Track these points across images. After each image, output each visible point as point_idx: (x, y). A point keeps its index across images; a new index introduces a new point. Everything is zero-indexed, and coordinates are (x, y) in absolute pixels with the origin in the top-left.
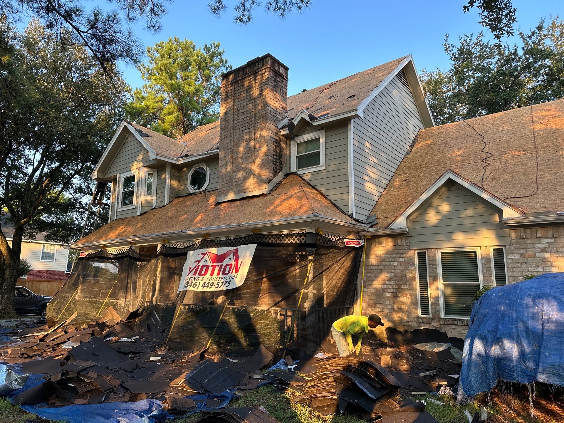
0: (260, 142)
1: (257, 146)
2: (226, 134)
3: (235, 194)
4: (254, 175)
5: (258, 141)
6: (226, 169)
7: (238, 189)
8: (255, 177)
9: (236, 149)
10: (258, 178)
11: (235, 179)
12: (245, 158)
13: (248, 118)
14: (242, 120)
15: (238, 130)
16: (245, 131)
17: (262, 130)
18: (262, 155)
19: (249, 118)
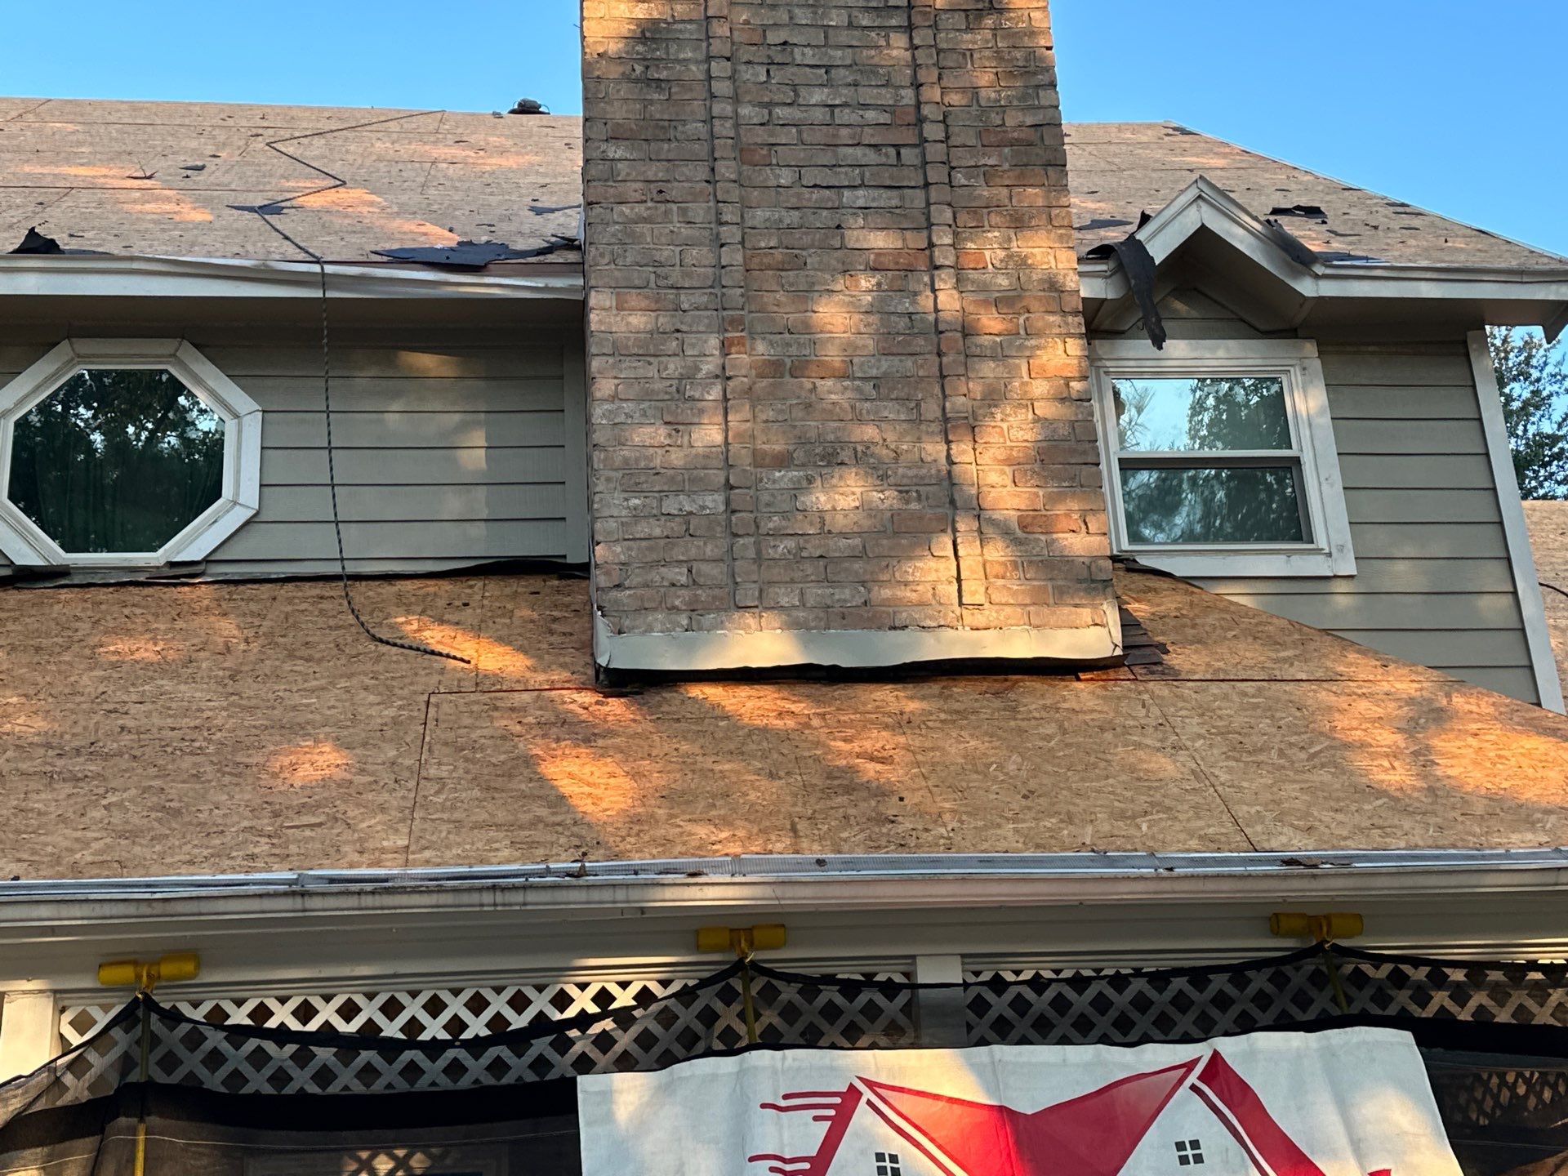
0: (1006, 302)
1: (991, 322)
2: (654, 171)
3: (794, 625)
4: (978, 511)
5: (984, 288)
6: (676, 426)
7: (815, 593)
8: (989, 530)
9: (777, 299)
10: (1017, 542)
11: (785, 515)
12: (877, 382)
13: (870, 115)
14: (819, 115)
15: (786, 177)
16: (861, 197)
17: (1019, 223)
18: (1040, 388)
19: (884, 118)
